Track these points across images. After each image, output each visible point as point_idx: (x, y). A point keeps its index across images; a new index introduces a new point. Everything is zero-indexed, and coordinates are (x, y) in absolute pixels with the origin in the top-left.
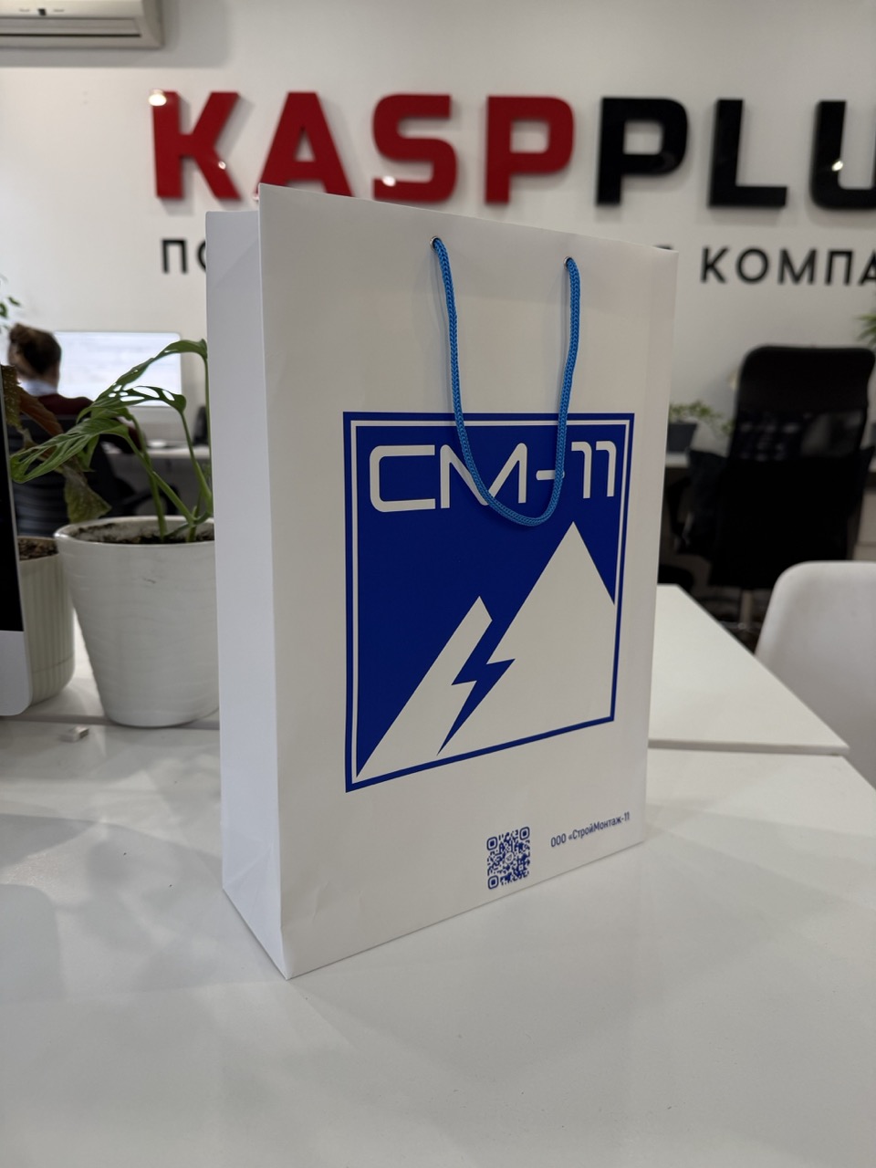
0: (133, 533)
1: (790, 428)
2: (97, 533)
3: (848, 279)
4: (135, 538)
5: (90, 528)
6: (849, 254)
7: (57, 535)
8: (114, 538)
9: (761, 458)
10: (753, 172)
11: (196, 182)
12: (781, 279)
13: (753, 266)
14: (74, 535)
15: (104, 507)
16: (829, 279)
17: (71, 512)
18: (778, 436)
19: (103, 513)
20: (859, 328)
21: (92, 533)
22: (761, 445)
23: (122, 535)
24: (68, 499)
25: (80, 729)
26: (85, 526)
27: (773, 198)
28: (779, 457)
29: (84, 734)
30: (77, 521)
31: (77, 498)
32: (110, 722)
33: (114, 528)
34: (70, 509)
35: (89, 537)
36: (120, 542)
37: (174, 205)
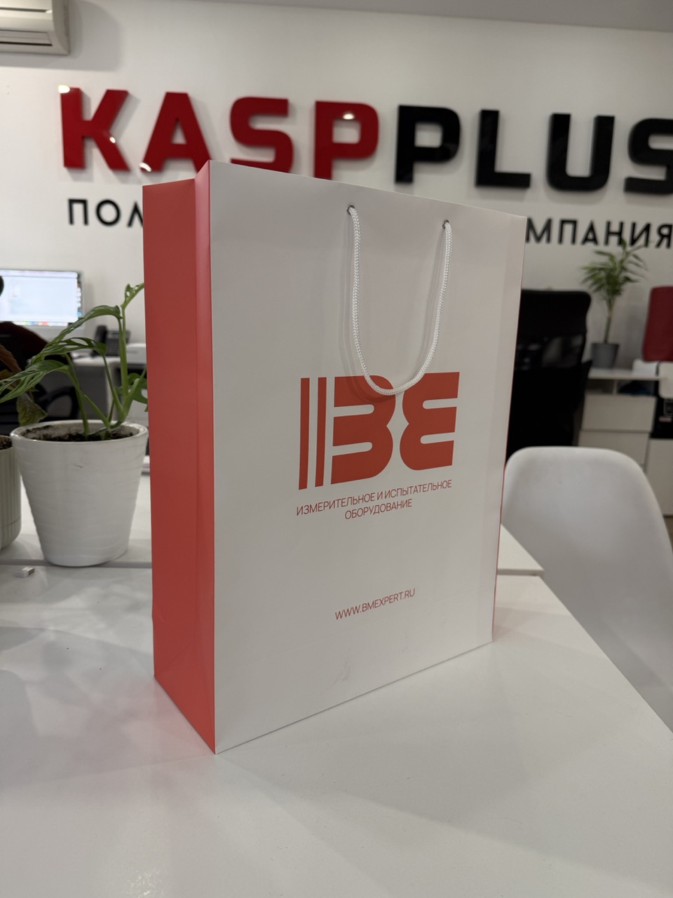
0: (63, 433)
1: (534, 347)
2: (38, 432)
3: (574, 241)
4: (65, 436)
5: (34, 429)
6: (574, 223)
7: (12, 434)
8: (51, 437)
10: (507, 162)
11: (95, 156)
12: (528, 240)
14: (23, 434)
15: (42, 414)
16: (561, 240)
17: (21, 419)
18: (524, 353)
19: (42, 418)
20: (583, 275)
21: (35, 433)
23: (56, 434)
24: (19, 409)
25: (27, 569)
26: (30, 428)
27: (520, 181)
28: (525, 368)
29: (31, 572)
30: (25, 424)
31: (24, 409)
32: (48, 563)
33: (50, 429)
34: (20, 416)
35: (33, 436)
36: (55, 439)
37: (77, 173)
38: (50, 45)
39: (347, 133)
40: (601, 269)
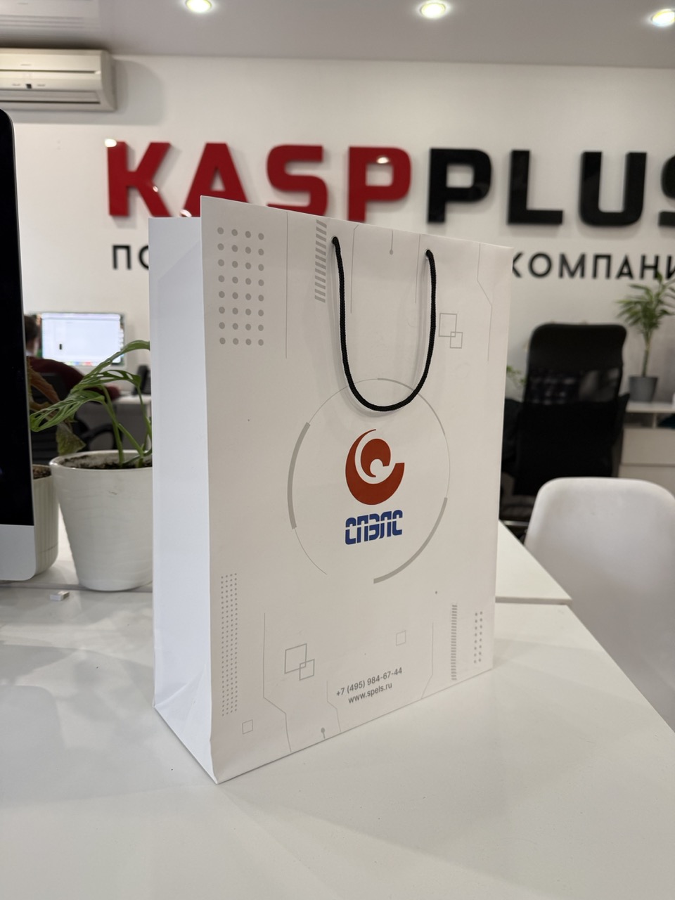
0: (99, 462)
1: (569, 381)
2: (76, 461)
4: (102, 465)
5: (72, 459)
6: (608, 257)
7: (51, 463)
8: (88, 465)
9: (547, 402)
10: (538, 200)
11: (138, 204)
12: (561, 275)
13: (541, 265)
15: (81, 445)
16: (595, 275)
17: (60, 450)
18: (560, 387)
20: (618, 309)
22: (548, 394)
23: (93, 463)
24: (58, 440)
25: (63, 593)
26: (69, 457)
27: (553, 218)
28: (561, 402)
29: (66, 596)
30: (63, 454)
32: (82, 589)
33: (87, 458)
34: (60, 446)
35: (71, 464)
36: (92, 468)
37: (121, 221)
38: (97, 103)
39: (380, 177)
40: (636, 303)
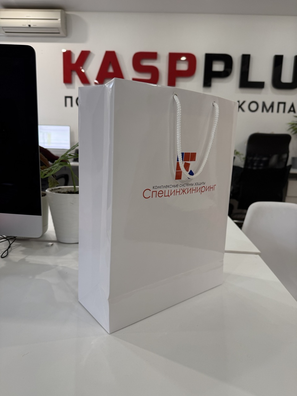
0: (65, 191)
3: (284, 111)
6: (284, 103)
8: (61, 192)
10: (253, 77)
11: (76, 78)
12: (263, 111)
13: (253, 107)
14: (50, 191)
16: (278, 111)
19: (57, 185)
21: (55, 190)
22: (255, 164)
24: (49, 181)
27: (260, 85)
28: (261, 168)
29: (52, 245)
30: (51, 187)
31: (51, 181)
32: (58, 242)
33: (60, 189)
37: (69, 86)
38: (59, 33)
39: (182, 66)
40: (296, 124)
